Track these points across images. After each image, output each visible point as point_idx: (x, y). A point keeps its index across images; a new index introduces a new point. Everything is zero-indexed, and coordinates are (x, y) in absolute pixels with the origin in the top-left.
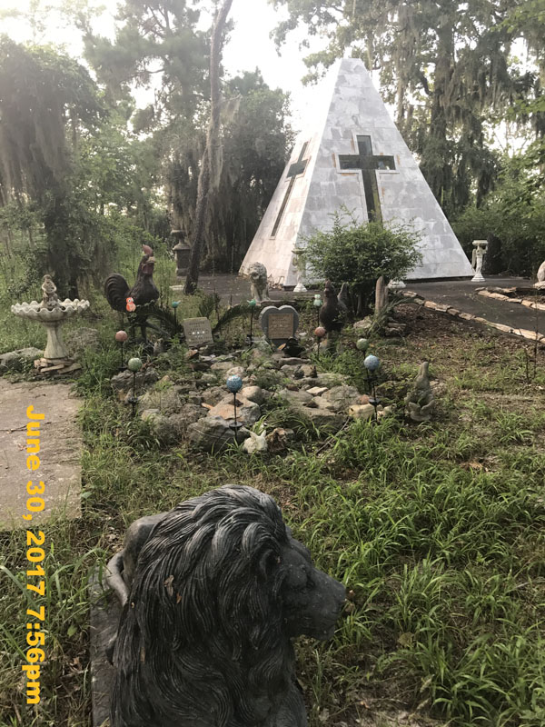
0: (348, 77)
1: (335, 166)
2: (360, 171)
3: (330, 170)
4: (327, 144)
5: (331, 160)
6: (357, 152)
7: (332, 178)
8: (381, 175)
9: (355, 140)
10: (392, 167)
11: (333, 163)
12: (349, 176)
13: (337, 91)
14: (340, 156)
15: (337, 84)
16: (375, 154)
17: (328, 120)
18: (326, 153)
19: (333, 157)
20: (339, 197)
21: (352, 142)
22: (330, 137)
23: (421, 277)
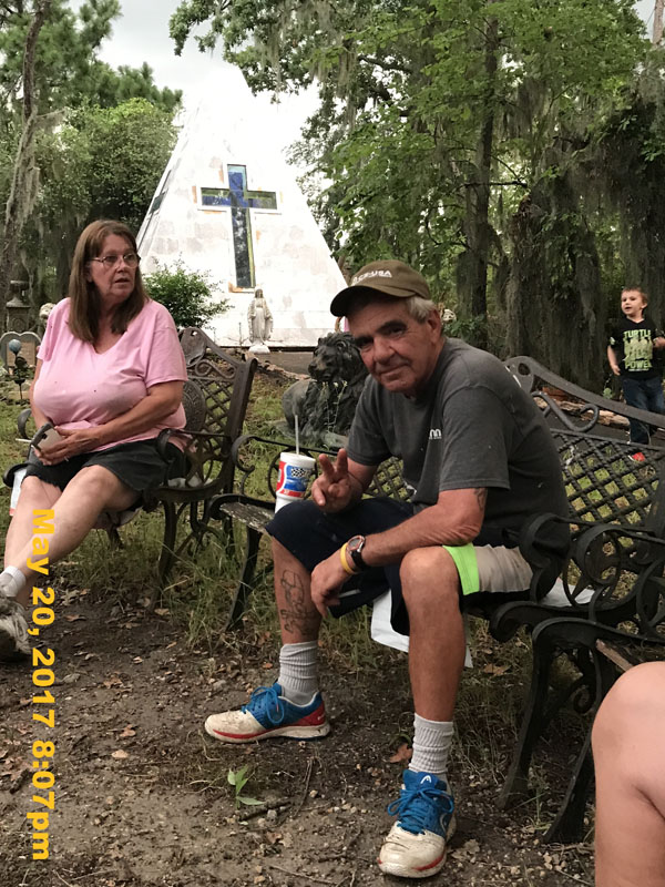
1: (196, 201)
2: (228, 209)
5: (191, 192)
6: (227, 187)
8: (257, 217)
9: (225, 169)
11: (192, 197)
12: (213, 214)
16: (249, 189)
20: (198, 240)
21: (222, 171)
23: (302, 345)
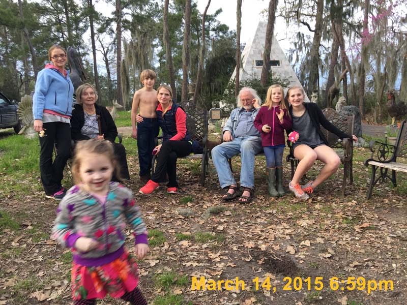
0: (261, 29)
3: (251, 66)
4: (250, 56)
7: (252, 70)
10: (279, 65)
13: (256, 35)
14: (256, 61)
15: (256, 32)
17: (252, 47)
18: (250, 59)
19: (253, 61)
22: (252, 53)
